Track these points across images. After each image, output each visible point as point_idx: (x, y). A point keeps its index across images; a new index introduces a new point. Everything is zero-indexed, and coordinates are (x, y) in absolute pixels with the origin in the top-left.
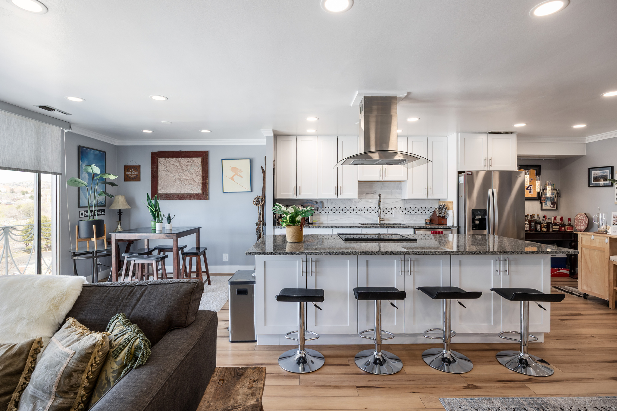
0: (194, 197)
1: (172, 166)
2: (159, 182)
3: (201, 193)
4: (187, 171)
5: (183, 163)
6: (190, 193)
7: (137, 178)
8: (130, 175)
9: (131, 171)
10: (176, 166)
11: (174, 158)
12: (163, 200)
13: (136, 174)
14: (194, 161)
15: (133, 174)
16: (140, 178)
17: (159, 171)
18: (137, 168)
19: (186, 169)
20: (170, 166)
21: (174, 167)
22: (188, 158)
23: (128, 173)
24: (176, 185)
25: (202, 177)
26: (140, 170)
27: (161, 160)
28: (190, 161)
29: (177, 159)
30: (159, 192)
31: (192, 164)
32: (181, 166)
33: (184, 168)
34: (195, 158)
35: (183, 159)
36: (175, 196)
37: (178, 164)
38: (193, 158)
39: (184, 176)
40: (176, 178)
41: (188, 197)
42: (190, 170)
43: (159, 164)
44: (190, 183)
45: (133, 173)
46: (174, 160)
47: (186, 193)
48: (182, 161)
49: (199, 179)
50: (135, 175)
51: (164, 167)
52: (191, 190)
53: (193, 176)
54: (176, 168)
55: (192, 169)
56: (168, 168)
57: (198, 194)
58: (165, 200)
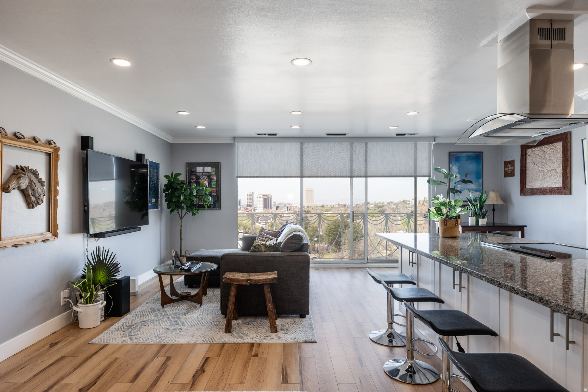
0: (555, 192)
1: (537, 156)
2: (527, 175)
3: (562, 186)
4: (550, 161)
5: (546, 152)
6: (553, 186)
7: (512, 174)
8: (508, 171)
9: (509, 167)
10: (540, 156)
11: (539, 147)
12: (529, 195)
13: (512, 169)
14: (556, 147)
15: (510, 170)
16: (514, 173)
17: (527, 164)
18: (512, 163)
19: (549, 158)
20: (535, 157)
21: (539, 157)
22: (550, 145)
23: (507, 169)
24: (540, 178)
25: (563, 166)
26: (514, 165)
27: (529, 151)
28: (552, 148)
29: (541, 147)
30: (527, 187)
31: (554, 151)
32: (545, 155)
33: (547, 157)
34: (557, 143)
35: (546, 146)
36: (539, 191)
37: (541, 154)
38: (555, 144)
39: (547, 167)
40: (540, 170)
41: (549, 192)
42: (553, 159)
43: (527, 155)
44: (552, 174)
45: (510, 168)
46: (538, 149)
47: (549, 186)
48: (546, 148)
49: (561, 168)
50: (511, 171)
51: (531, 158)
52: (554, 184)
53: (555, 166)
54: (540, 158)
55: (554, 156)
56: (534, 159)
57: (559, 187)
58: (531, 195)
